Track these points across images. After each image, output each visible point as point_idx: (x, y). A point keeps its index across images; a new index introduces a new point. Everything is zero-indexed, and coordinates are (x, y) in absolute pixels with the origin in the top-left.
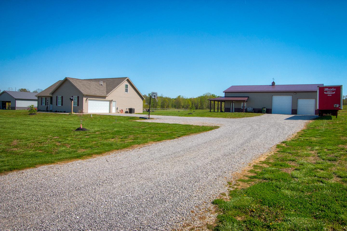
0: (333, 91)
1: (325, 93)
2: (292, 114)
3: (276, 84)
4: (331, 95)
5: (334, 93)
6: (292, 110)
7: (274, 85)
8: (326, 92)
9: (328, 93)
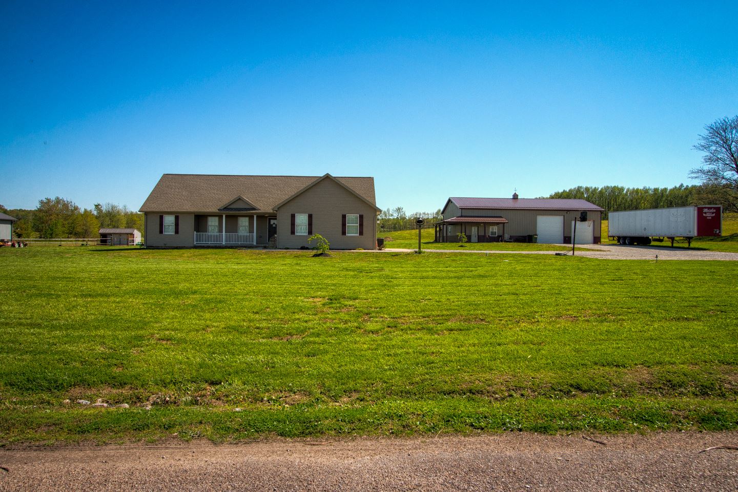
0: (713, 213)
1: (704, 215)
2: (565, 242)
3: (519, 197)
4: (710, 218)
5: (714, 215)
6: (564, 237)
7: (517, 198)
8: (705, 213)
9: (707, 215)
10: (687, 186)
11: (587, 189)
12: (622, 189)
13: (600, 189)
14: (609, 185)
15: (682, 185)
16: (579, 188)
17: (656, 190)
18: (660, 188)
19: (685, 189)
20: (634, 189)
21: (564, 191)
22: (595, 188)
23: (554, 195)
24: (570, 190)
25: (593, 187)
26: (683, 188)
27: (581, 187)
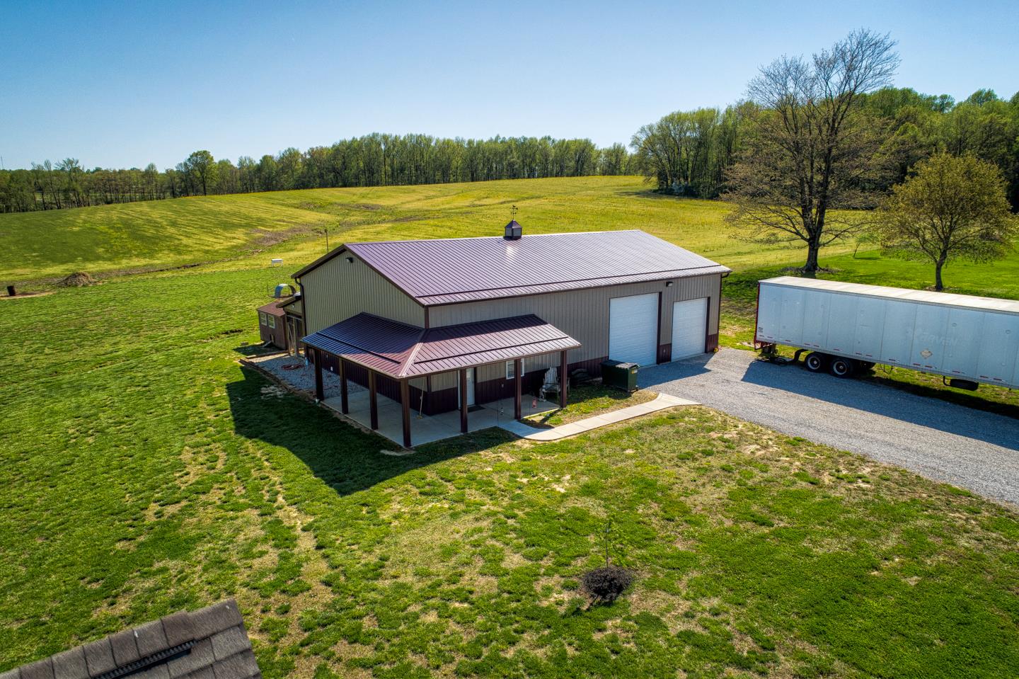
2: (660, 362)
6: (659, 346)
10: (504, 138)
11: (385, 138)
12: (430, 140)
13: (402, 139)
14: (414, 133)
15: (498, 137)
16: (375, 135)
17: (470, 142)
18: (475, 141)
19: (502, 142)
20: (444, 140)
21: (354, 138)
22: (396, 136)
23: (340, 145)
24: (362, 139)
25: (394, 135)
26: (499, 141)
27: (377, 134)
